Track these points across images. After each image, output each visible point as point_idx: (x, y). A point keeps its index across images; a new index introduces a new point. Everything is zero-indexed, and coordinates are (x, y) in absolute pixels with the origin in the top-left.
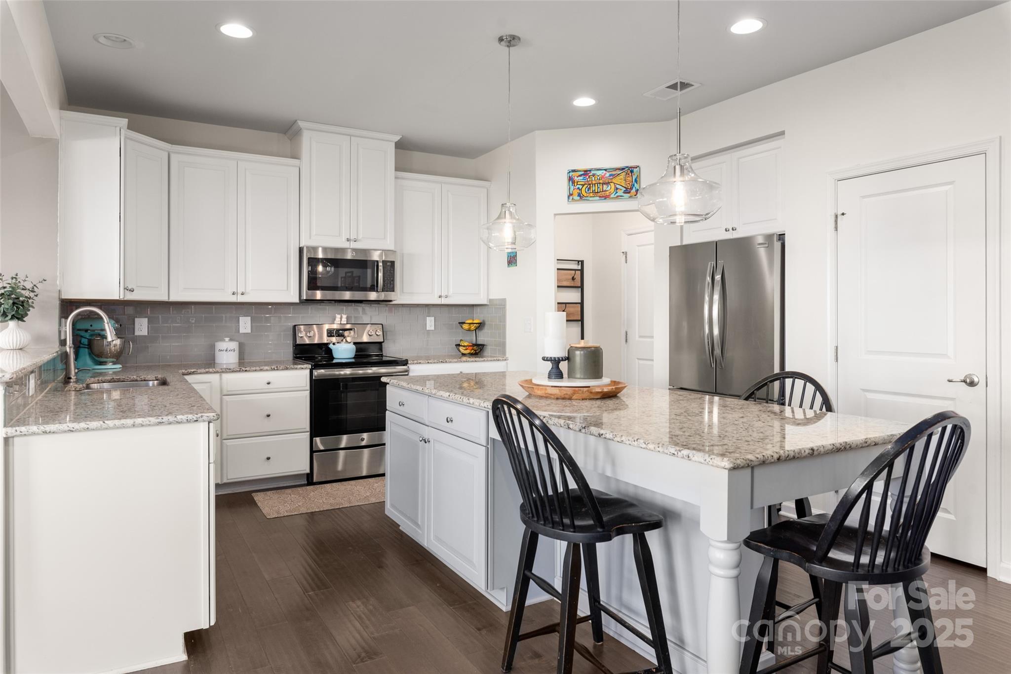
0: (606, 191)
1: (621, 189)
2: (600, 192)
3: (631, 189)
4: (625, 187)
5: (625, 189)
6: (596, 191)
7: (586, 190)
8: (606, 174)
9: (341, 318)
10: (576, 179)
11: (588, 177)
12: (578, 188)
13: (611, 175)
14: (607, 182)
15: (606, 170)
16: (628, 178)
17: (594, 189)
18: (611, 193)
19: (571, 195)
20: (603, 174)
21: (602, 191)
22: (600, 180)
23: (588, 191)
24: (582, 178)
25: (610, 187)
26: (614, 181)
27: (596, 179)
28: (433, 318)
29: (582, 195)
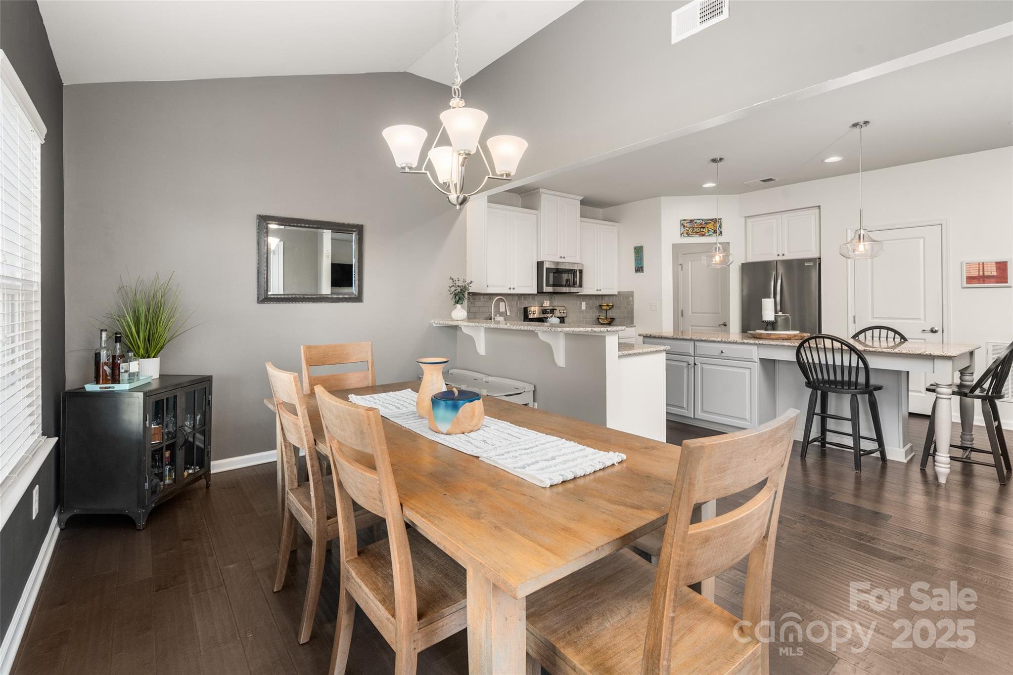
3: (717, 231)
4: (713, 230)
10: (685, 224)
11: (692, 224)
12: (687, 230)
13: (705, 223)
14: (703, 227)
15: (702, 220)
16: (715, 225)
17: (696, 231)
18: (705, 233)
19: (682, 233)
20: (701, 223)
21: (700, 232)
22: (699, 225)
23: (692, 231)
24: (689, 224)
25: (705, 229)
26: (707, 226)
28: (585, 303)
29: (689, 234)
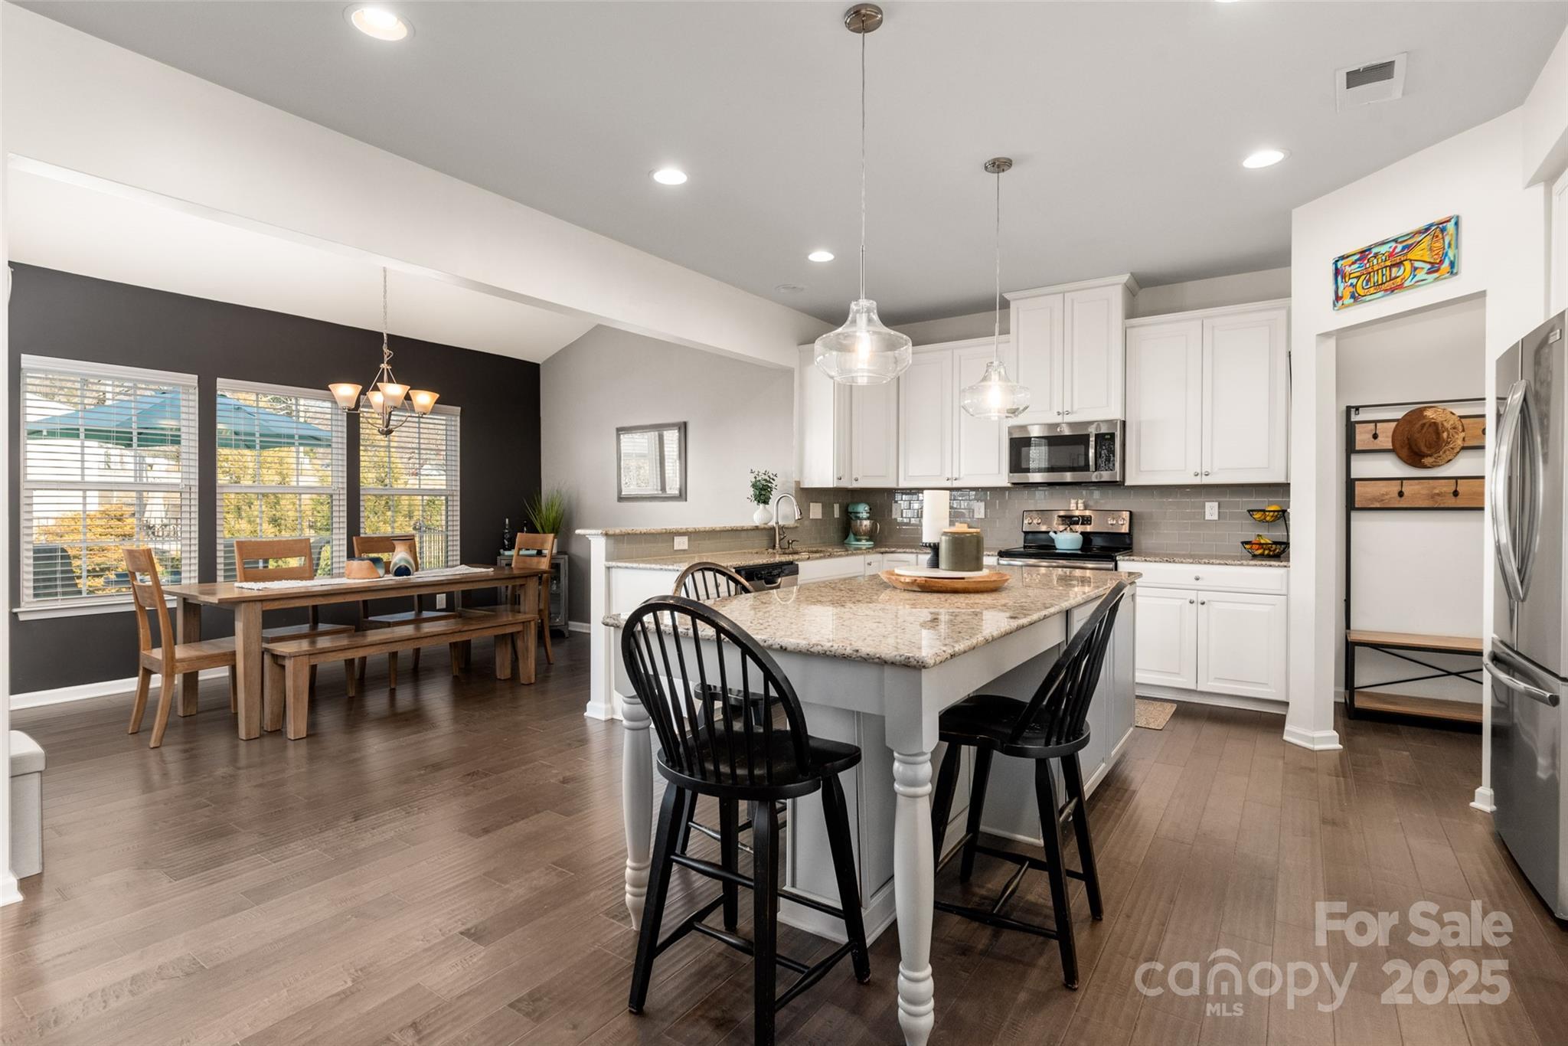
0: (1396, 278)
1: (1423, 268)
2: (1386, 282)
3: (1441, 262)
4: (1430, 263)
5: (1429, 266)
6: (1380, 282)
7: (1364, 285)
8: (1396, 247)
9: (1077, 504)
10: (1347, 270)
11: (1366, 261)
12: (1351, 284)
13: (1403, 248)
14: (1398, 261)
15: (1395, 241)
16: (1437, 245)
17: (1376, 280)
18: (1404, 280)
19: (1338, 298)
20: (1391, 250)
21: (1390, 280)
22: (1386, 261)
23: (1367, 285)
24: (1356, 266)
25: (1402, 268)
26: (1410, 256)
27: (1380, 261)
29: (1357, 295)
